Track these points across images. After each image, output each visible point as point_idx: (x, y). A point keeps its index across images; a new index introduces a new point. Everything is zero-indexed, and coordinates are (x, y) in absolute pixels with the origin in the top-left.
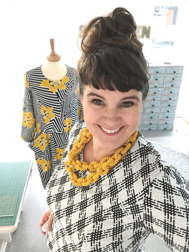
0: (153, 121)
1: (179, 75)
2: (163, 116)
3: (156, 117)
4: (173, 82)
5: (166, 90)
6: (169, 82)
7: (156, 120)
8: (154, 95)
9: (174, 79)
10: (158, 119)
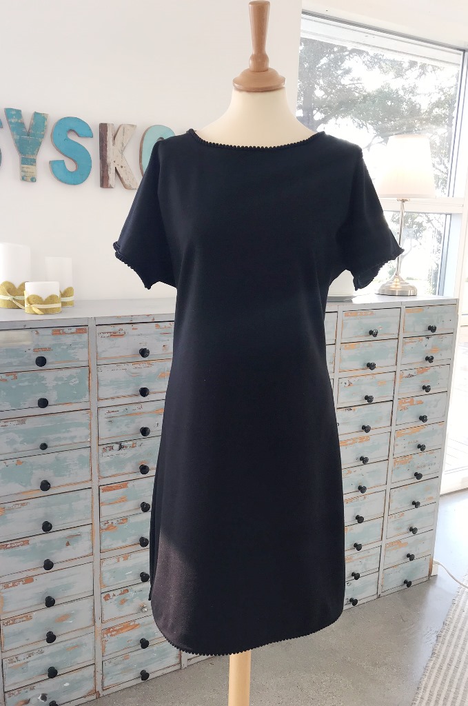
0: (364, 561)
1: (447, 339)
2: (398, 529)
3: (371, 540)
4: (426, 373)
5: (405, 408)
6: (412, 373)
7: (372, 552)
8: (362, 439)
9: (429, 359)
10: (379, 544)
